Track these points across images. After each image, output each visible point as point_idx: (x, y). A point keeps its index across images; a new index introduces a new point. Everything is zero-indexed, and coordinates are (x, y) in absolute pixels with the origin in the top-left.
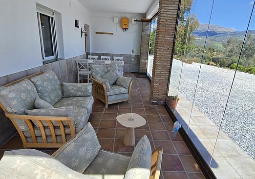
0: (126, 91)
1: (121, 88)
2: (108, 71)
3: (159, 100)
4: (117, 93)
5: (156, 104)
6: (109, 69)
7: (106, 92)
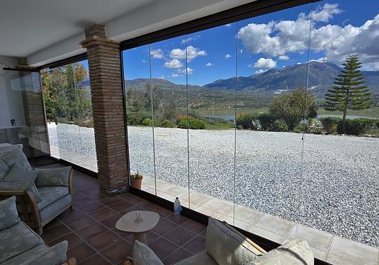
0: (66, 190)
1: (57, 189)
2: (11, 167)
3: (119, 186)
4: (53, 199)
5: (117, 193)
6: (11, 162)
7: (35, 205)
